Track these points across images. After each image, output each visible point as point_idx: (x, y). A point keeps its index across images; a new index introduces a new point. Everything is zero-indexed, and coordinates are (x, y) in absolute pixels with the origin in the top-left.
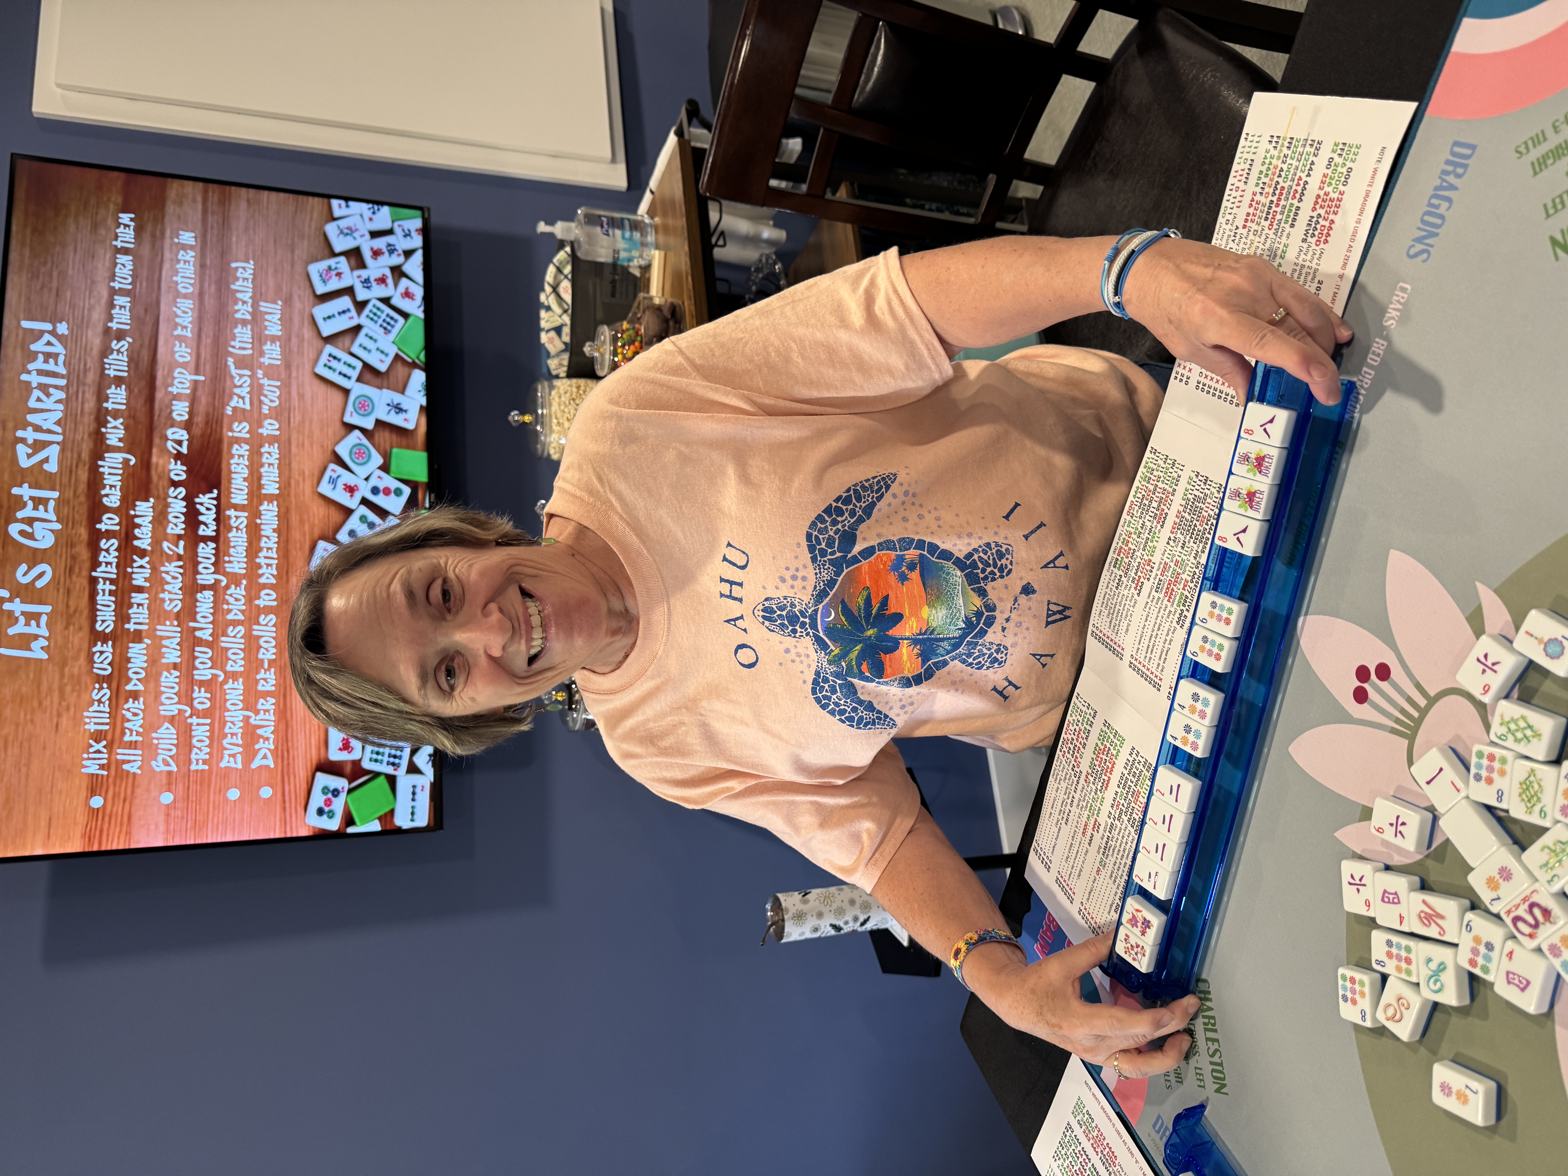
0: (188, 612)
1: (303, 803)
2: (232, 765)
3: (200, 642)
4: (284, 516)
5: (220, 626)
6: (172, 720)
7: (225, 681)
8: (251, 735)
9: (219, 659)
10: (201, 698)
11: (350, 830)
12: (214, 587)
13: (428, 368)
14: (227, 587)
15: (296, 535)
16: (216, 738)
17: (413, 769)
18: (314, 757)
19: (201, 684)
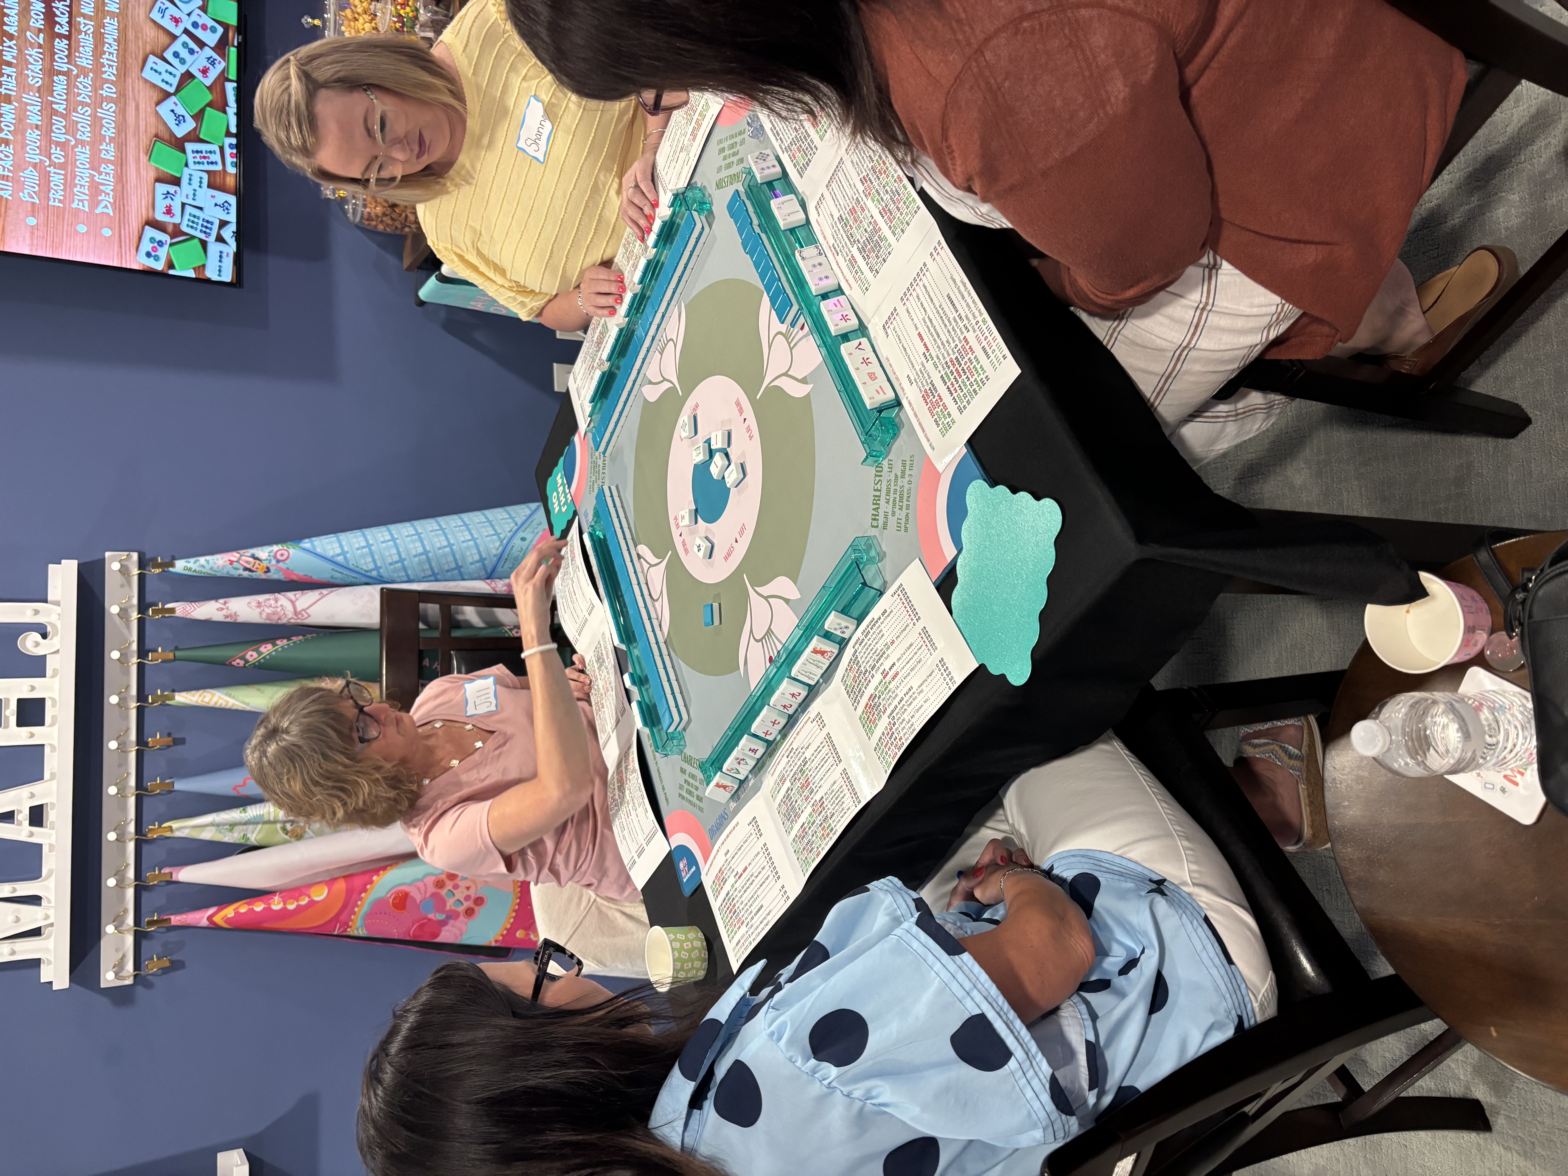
0: (46, 89)
1: (135, 246)
2: (81, 207)
3: (56, 112)
4: (123, 31)
5: (72, 104)
6: (35, 166)
7: (76, 146)
8: (95, 189)
9: (72, 128)
10: (57, 154)
11: (171, 272)
12: (67, 74)
14: (78, 76)
15: (132, 47)
16: (69, 184)
17: (220, 239)
18: (144, 214)
19: (58, 144)
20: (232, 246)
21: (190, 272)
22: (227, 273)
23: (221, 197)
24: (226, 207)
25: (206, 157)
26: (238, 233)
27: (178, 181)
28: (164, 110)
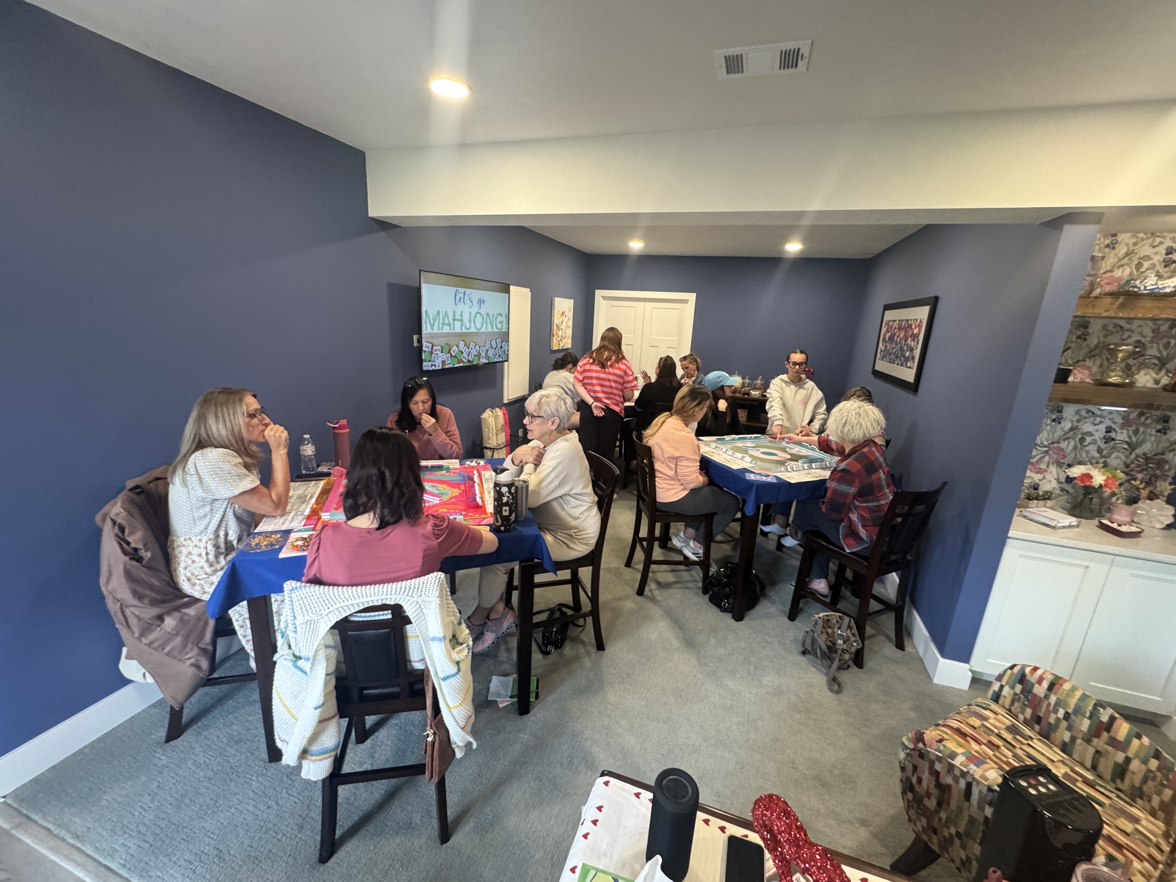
1: (427, 341)
11: (423, 352)
13: (488, 363)
17: (432, 365)
18: (434, 343)
20: (431, 369)
21: (423, 358)
22: (425, 368)
23: (441, 364)
24: (439, 366)
25: (448, 359)
26: (434, 370)
27: (442, 352)
28: (455, 348)
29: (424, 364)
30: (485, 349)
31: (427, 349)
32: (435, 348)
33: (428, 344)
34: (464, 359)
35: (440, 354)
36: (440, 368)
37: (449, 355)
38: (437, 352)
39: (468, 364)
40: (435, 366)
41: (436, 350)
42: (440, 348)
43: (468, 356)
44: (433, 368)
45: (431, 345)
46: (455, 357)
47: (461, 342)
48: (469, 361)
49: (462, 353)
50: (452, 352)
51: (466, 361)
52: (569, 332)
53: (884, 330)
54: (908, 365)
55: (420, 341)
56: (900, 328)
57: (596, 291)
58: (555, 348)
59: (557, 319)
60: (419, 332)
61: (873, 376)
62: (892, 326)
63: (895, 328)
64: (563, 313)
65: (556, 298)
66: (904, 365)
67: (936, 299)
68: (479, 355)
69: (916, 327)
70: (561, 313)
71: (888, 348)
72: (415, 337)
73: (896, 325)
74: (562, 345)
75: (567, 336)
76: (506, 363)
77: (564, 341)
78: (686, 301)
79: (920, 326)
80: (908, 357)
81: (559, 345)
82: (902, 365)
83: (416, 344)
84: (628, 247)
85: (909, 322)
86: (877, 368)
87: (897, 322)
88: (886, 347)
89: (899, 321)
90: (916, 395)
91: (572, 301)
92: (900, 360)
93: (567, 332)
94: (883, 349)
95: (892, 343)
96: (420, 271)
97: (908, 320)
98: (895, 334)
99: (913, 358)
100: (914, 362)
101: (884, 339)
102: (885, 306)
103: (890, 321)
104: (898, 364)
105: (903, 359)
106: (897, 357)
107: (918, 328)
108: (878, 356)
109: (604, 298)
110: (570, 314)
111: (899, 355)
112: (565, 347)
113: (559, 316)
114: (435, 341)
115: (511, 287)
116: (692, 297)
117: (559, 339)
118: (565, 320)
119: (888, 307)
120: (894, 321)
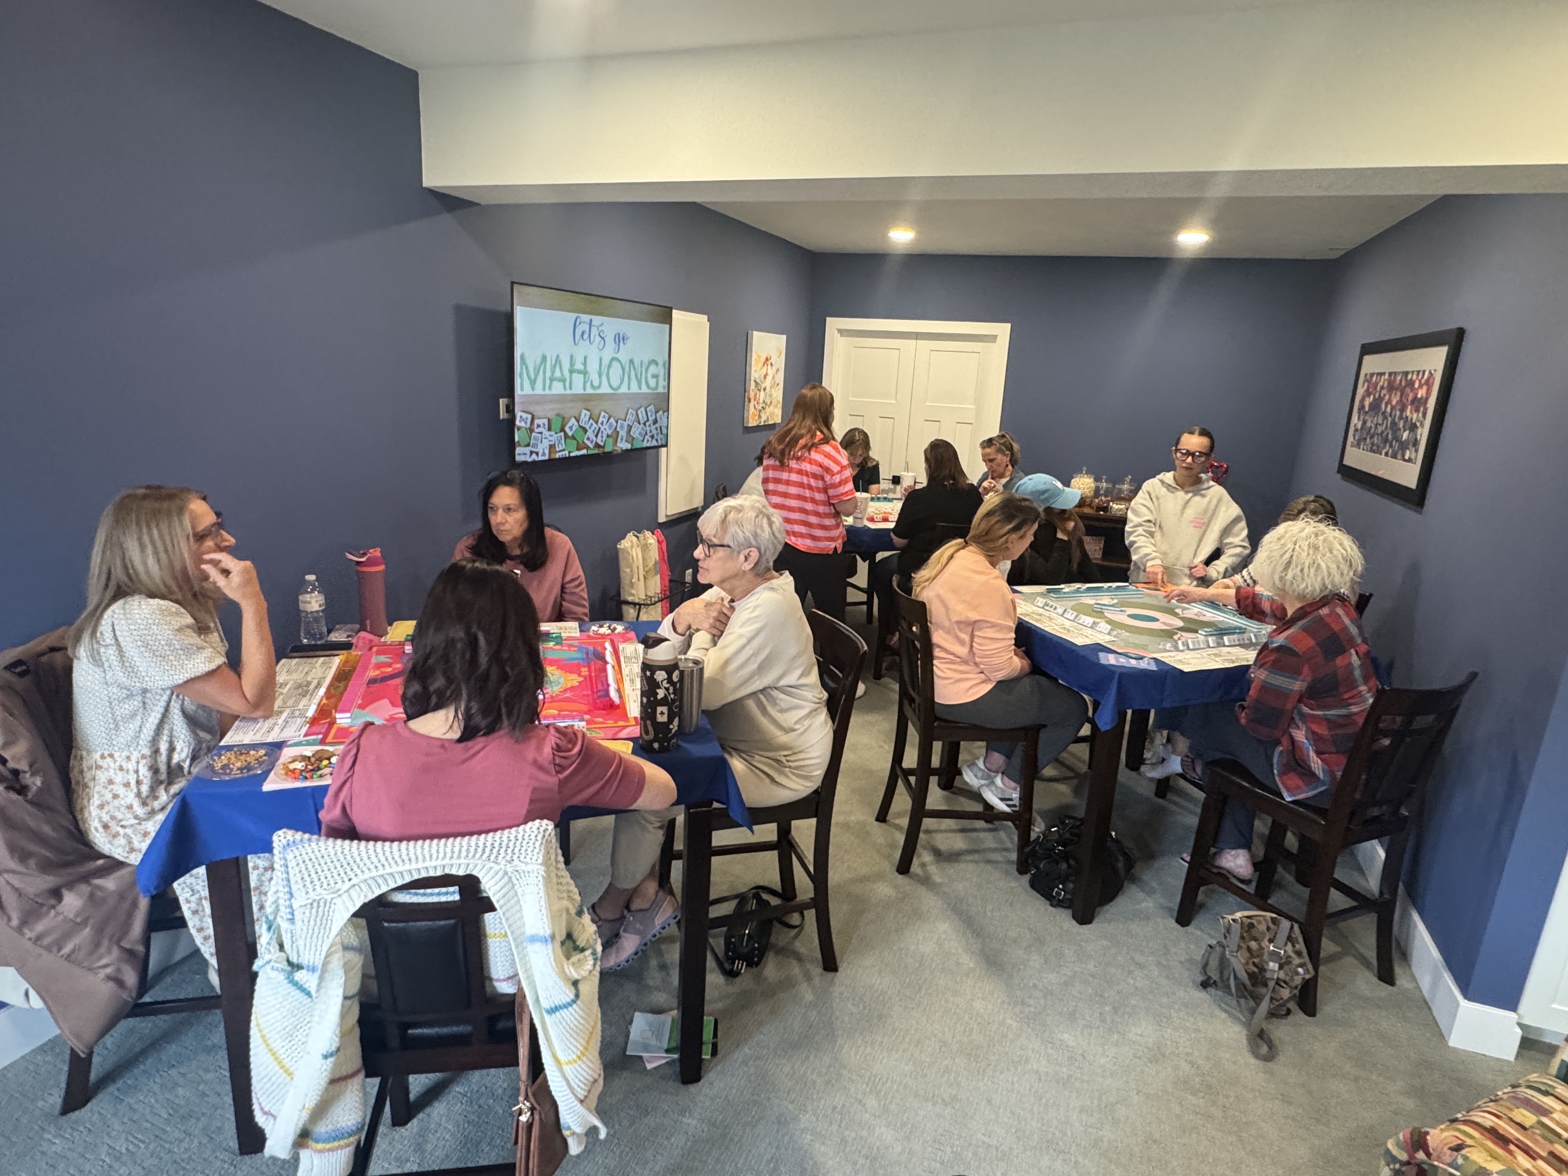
1: (524, 410)
11: (516, 430)
13: (632, 450)
17: (532, 453)
18: (536, 414)
20: (530, 460)
21: (517, 439)
22: (519, 458)
23: (547, 452)
24: (544, 454)
25: (560, 442)
26: (534, 462)
27: (549, 429)
28: (573, 421)
29: (518, 450)
30: (626, 424)
31: (523, 424)
32: (536, 421)
33: (525, 415)
34: (588, 443)
35: (546, 433)
36: (546, 458)
37: (562, 434)
38: (540, 430)
39: (596, 451)
40: (537, 454)
41: (539, 426)
42: (546, 421)
43: (596, 436)
44: (534, 457)
45: (530, 417)
46: (573, 438)
47: (584, 412)
48: (597, 446)
49: (585, 431)
50: (567, 429)
51: (591, 446)
52: (778, 394)
53: (1361, 391)
54: (1407, 457)
55: (510, 409)
56: (1391, 388)
57: (828, 319)
58: (752, 423)
59: (756, 372)
60: (510, 393)
61: (1339, 476)
62: (1376, 384)
63: (1382, 388)
64: (767, 359)
65: (755, 333)
66: (1399, 456)
67: (1460, 334)
68: (615, 436)
69: (1421, 386)
70: (763, 359)
71: (1369, 424)
72: (503, 402)
73: (1383, 381)
74: (764, 418)
75: (774, 402)
76: (664, 450)
77: (769, 410)
78: (993, 338)
79: (1429, 384)
80: (1407, 440)
81: (760, 417)
82: (1394, 456)
83: (503, 415)
84: (885, 237)
85: (1409, 377)
86: (1347, 462)
87: (1387, 376)
88: (1365, 422)
89: (1390, 374)
90: (1421, 513)
91: (784, 337)
92: (1391, 446)
93: (775, 395)
94: (1359, 426)
95: (1377, 414)
96: (513, 283)
97: (1407, 373)
98: (1381, 399)
99: (1416, 443)
100: (1416, 451)
101: (1362, 407)
102: (1363, 346)
103: (1372, 375)
104: (1386, 454)
105: (1396, 445)
106: (1386, 440)
107: (1425, 388)
108: (1350, 438)
109: (842, 332)
110: (780, 362)
111: (1390, 436)
112: (771, 422)
113: (761, 364)
114: (537, 410)
115: (674, 311)
116: (1003, 330)
117: (760, 408)
118: (771, 372)
119: (1369, 349)
120: (1381, 374)
